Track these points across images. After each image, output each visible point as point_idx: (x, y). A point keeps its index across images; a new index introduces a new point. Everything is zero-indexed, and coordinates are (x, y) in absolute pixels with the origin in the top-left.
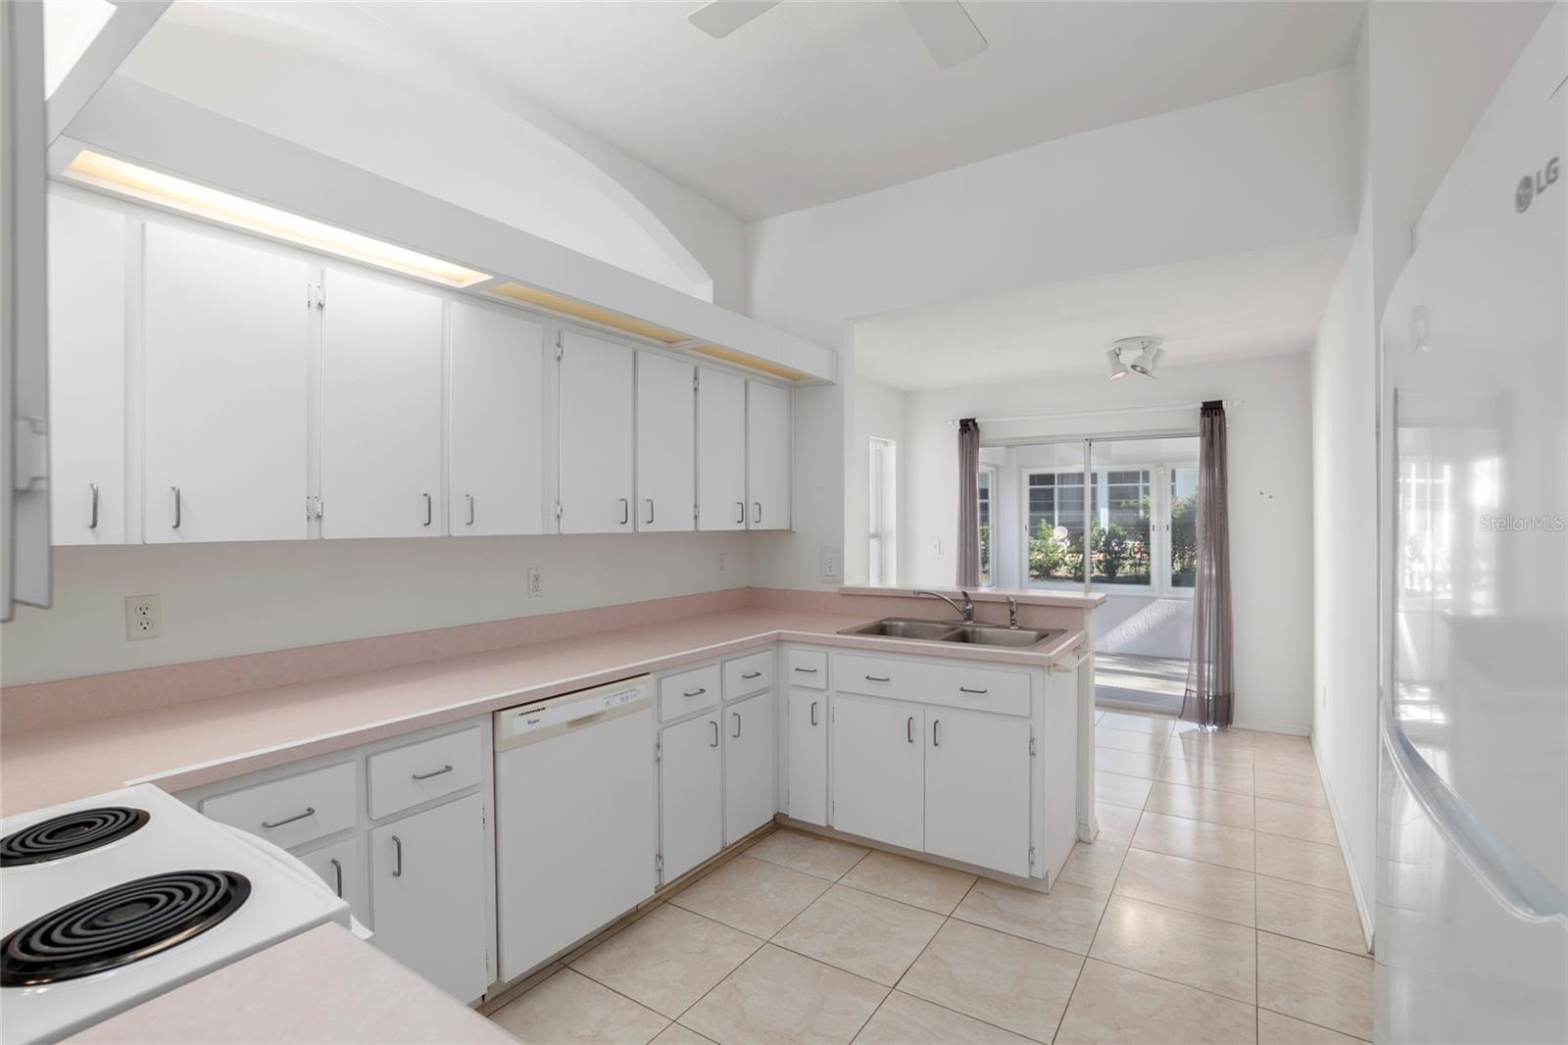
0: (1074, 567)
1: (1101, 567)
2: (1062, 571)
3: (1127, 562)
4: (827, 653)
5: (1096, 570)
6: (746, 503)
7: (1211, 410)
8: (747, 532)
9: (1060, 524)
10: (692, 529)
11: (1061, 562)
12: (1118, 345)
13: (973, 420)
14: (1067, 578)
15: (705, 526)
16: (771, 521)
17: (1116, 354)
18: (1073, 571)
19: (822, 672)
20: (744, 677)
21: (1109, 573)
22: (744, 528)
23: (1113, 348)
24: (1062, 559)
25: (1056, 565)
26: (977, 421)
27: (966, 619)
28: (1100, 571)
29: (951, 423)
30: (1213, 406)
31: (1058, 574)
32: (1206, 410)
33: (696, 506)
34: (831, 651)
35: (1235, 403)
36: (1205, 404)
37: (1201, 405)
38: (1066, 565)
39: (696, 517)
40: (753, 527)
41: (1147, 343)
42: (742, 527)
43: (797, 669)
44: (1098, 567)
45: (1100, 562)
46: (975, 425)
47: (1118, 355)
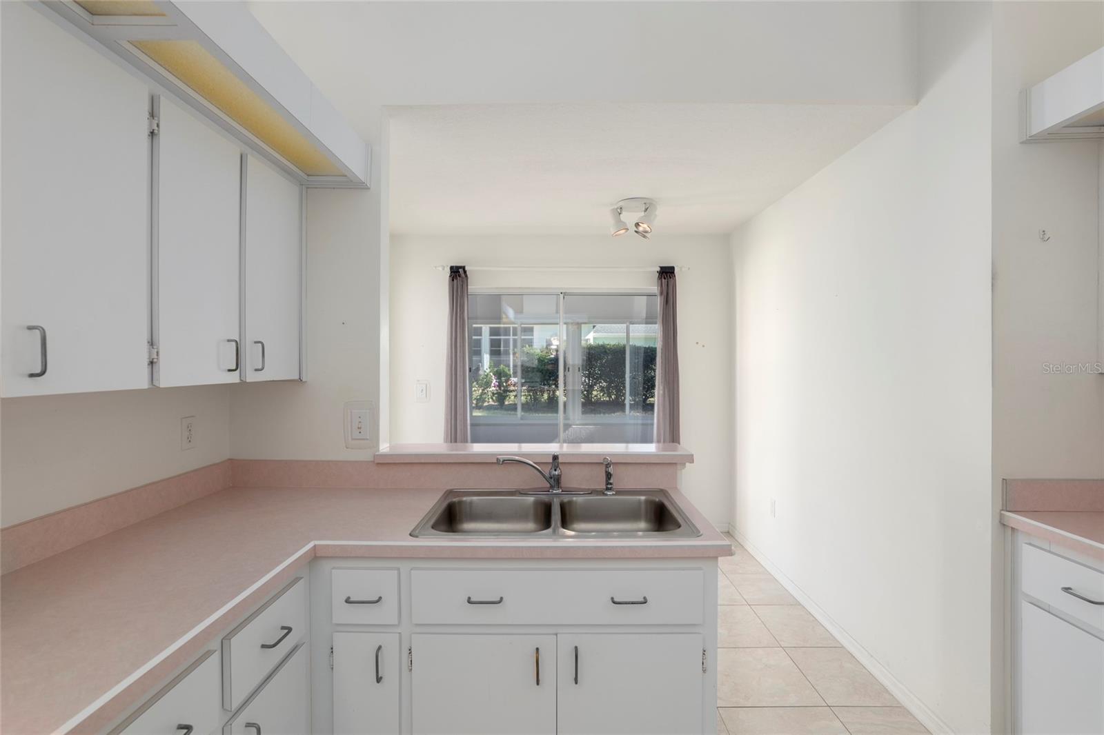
3: (512, 394)
4: (398, 569)
5: (491, 400)
6: (240, 340)
7: (666, 273)
8: (243, 384)
10: (145, 385)
12: (621, 204)
13: (463, 268)
15: (169, 378)
16: (277, 369)
17: (619, 211)
19: (390, 602)
20: (263, 646)
22: (237, 381)
23: (616, 207)
26: (466, 269)
27: (552, 487)
29: (441, 269)
30: (667, 271)
32: (662, 273)
33: (151, 343)
34: (405, 566)
35: (683, 269)
36: (661, 268)
37: (659, 269)
39: (152, 363)
40: (251, 377)
41: (648, 206)
42: (234, 378)
43: (348, 601)
46: (465, 272)
47: (620, 214)
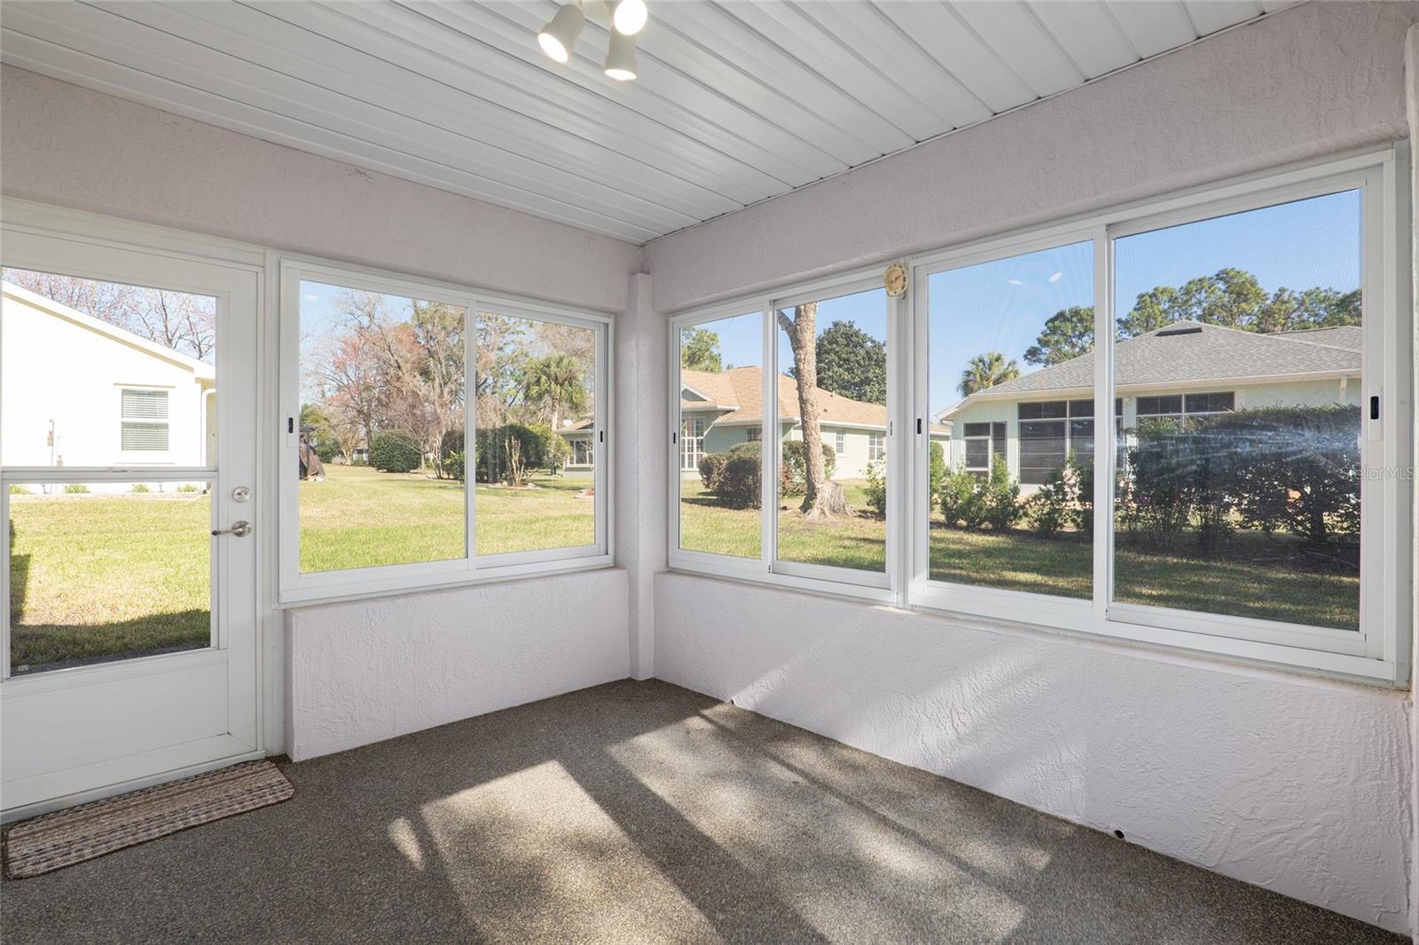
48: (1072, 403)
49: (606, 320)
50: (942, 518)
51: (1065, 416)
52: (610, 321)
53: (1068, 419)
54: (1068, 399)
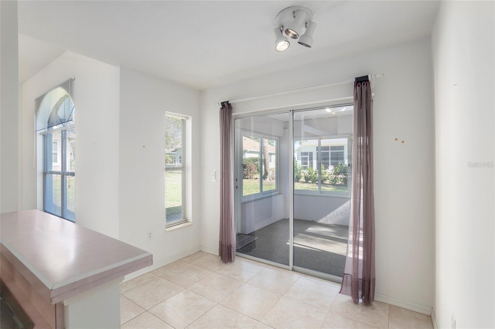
0: (332, 181)
1: (342, 180)
2: (327, 182)
7: (361, 82)
9: (331, 165)
11: (327, 178)
14: (330, 184)
18: (331, 182)
21: (345, 183)
24: (328, 177)
25: (325, 179)
26: (231, 103)
28: (341, 182)
29: (217, 105)
30: (362, 80)
31: (326, 183)
32: (357, 82)
35: (377, 76)
36: (357, 79)
37: (354, 80)
38: (329, 179)
44: (341, 180)
45: (341, 178)
46: (230, 105)
48: (331, 147)
49: (277, 138)
50: (304, 180)
51: (329, 150)
52: (278, 139)
53: (330, 151)
54: (330, 146)
